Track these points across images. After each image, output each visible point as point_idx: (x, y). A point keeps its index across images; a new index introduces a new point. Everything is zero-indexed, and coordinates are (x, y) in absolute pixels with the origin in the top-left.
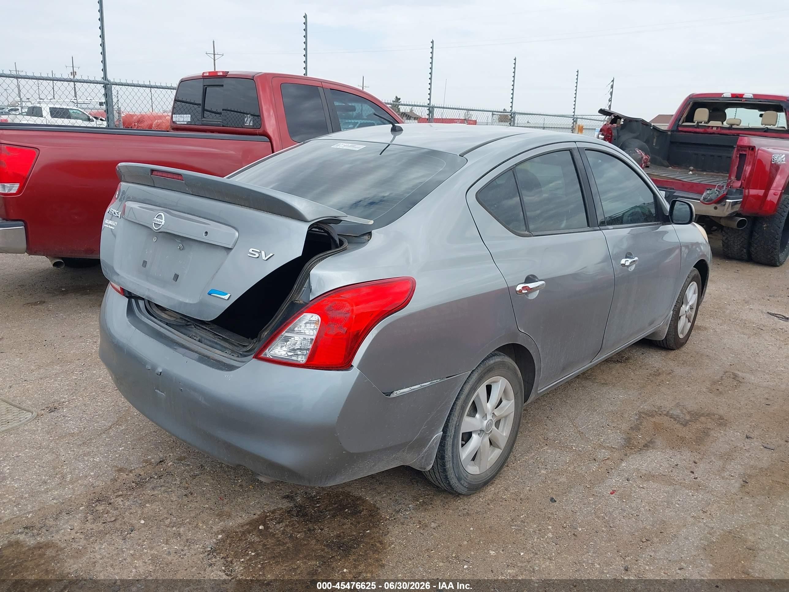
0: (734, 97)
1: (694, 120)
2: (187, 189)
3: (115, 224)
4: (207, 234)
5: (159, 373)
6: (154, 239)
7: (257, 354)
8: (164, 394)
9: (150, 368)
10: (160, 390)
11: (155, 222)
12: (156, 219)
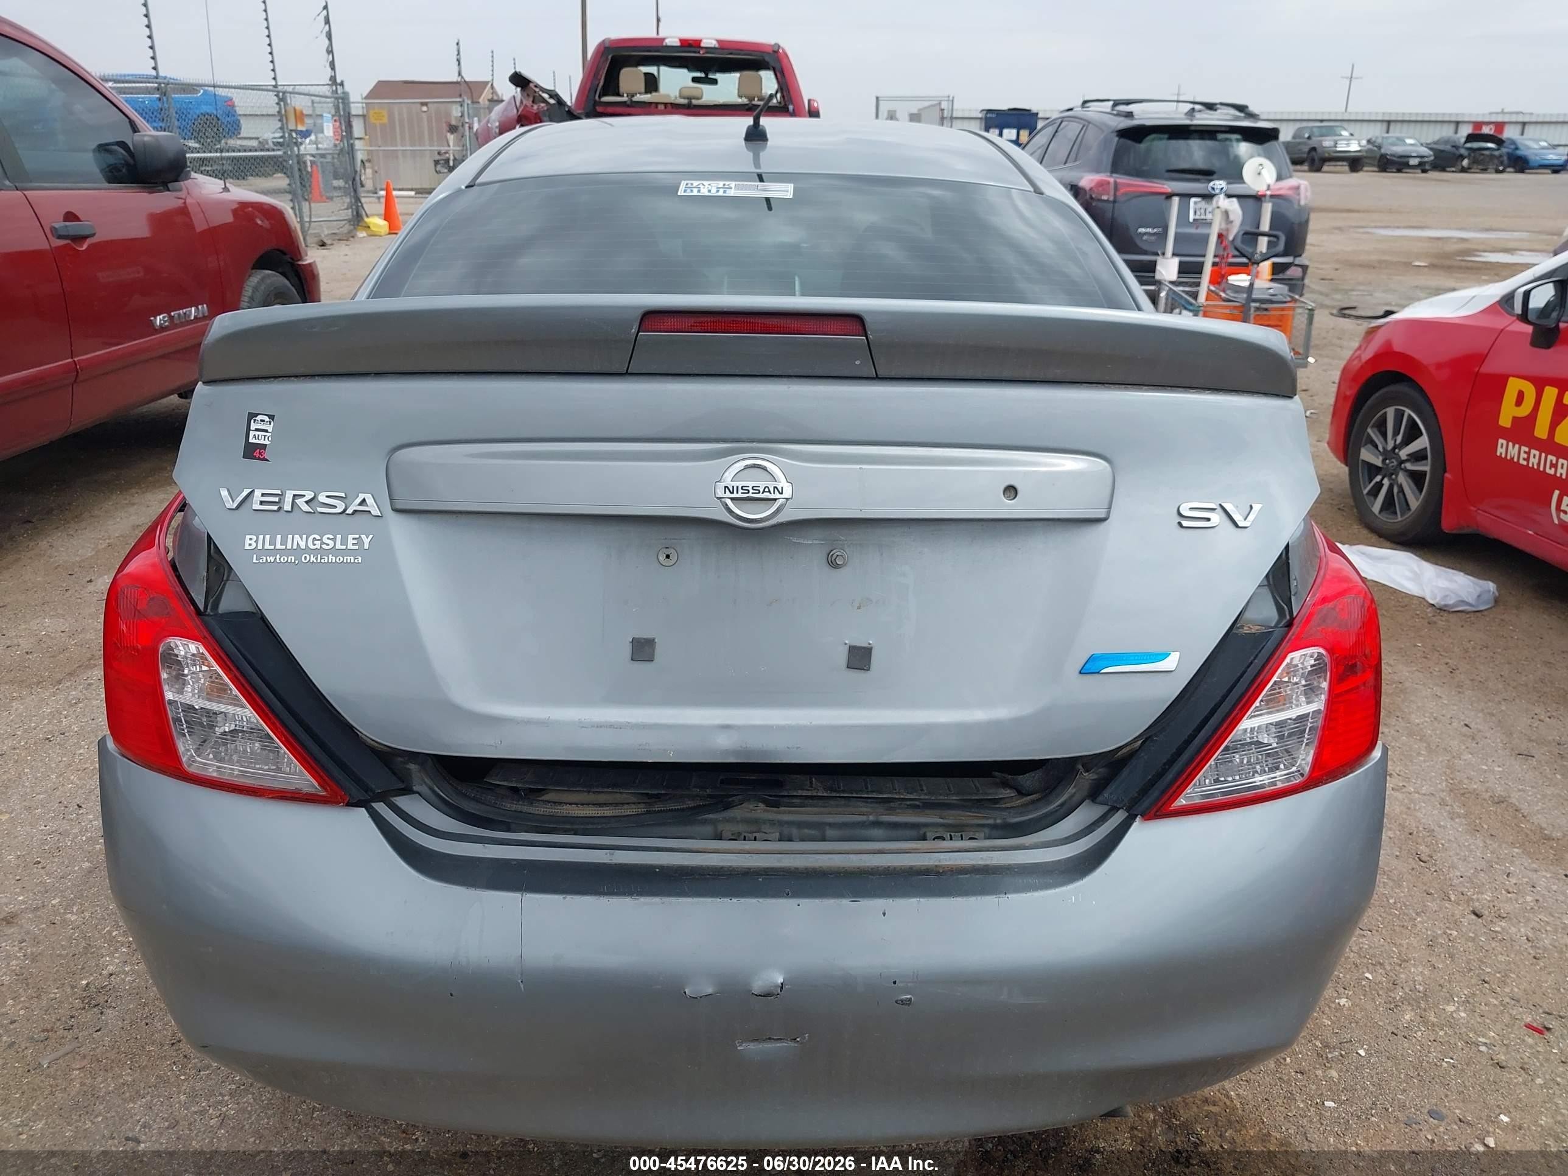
0: (687, 46)
1: (621, 91)
2: (858, 362)
3: (350, 541)
4: (1013, 493)
5: (777, 986)
6: (662, 558)
7: (1160, 804)
8: (792, 1044)
9: (710, 990)
10: (770, 1039)
11: (735, 495)
12: (735, 484)
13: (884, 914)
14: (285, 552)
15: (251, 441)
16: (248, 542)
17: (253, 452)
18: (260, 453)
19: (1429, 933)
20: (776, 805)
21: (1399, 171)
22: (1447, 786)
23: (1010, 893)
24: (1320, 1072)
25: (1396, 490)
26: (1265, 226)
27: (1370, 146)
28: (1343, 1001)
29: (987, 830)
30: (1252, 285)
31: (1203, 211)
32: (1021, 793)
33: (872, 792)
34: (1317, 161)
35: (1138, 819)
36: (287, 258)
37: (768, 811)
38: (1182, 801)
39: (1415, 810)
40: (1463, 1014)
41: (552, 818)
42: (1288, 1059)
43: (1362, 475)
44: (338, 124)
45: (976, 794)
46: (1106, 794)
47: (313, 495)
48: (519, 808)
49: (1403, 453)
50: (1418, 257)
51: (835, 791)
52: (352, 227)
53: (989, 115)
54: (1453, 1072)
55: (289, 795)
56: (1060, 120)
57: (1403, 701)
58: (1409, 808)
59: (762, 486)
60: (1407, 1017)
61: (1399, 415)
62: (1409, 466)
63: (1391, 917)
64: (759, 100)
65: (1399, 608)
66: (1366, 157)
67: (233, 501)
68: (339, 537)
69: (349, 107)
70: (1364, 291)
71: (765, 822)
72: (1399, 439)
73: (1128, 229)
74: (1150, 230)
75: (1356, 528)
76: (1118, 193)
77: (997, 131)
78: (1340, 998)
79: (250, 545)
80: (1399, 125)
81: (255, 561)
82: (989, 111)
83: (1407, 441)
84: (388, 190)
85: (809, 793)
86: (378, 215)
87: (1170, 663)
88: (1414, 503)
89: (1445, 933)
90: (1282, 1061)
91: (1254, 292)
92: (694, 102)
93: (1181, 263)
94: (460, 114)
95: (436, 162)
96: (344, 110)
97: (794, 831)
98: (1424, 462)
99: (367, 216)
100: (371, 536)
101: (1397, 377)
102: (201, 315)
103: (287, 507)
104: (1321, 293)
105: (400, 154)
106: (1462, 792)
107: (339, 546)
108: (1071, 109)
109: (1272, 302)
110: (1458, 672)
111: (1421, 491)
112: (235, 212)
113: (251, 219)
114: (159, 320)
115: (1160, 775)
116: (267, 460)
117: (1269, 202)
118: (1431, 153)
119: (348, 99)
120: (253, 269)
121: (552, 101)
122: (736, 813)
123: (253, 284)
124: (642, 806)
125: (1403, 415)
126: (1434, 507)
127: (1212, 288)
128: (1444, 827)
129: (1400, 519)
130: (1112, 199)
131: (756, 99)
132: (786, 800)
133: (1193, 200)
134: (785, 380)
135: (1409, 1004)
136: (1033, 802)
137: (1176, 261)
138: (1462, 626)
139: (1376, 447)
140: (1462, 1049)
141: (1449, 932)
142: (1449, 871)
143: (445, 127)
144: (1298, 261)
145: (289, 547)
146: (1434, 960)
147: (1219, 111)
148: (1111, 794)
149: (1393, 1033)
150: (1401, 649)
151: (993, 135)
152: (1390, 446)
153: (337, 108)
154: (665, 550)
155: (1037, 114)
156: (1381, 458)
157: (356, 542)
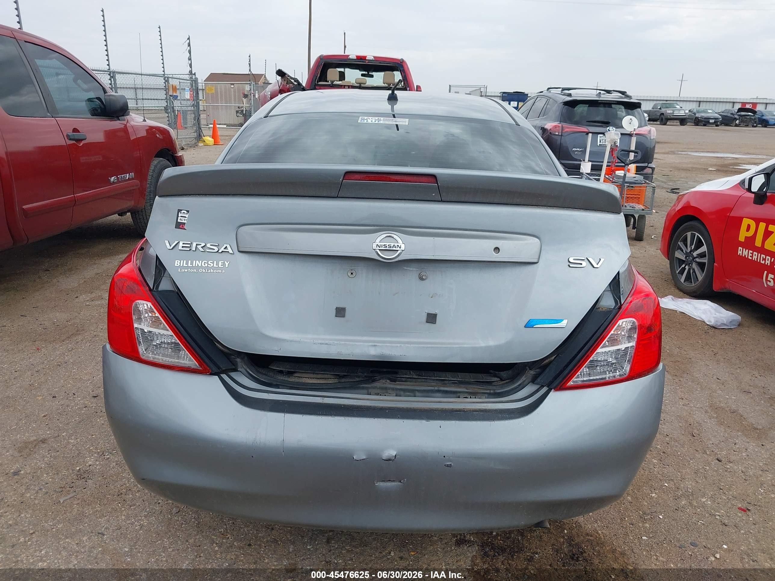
0: (359, 59)
1: (328, 79)
2: (434, 195)
3: (220, 264)
4: (498, 250)
5: (393, 456)
6: (349, 274)
7: (562, 384)
8: (400, 484)
9: (364, 457)
10: (389, 480)
11: (381, 248)
12: (381, 244)
13: (440, 427)
14: (192, 267)
15: (178, 221)
16: (176, 263)
17: (180, 226)
18: (182, 226)
19: (696, 467)
20: (395, 381)
21: (705, 125)
22: (709, 404)
23: (495, 420)
24: (641, 524)
25: (691, 271)
26: (633, 148)
27: (691, 113)
28: (653, 495)
29: (486, 395)
30: (625, 175)
31: (604, 141)
32: (502, 380)
33: (436, 377)
34: (664, 119)
35: (553, 390)
36: (170, 153)
37: (391, 384)
38: (571, 383)
39: (693, 414)
40: (709, 503)
41: (298, 383)
42: (626, 519)
43: (676, 264)
44: (192, 92)
45: (482, 379)
46: (539, 380)
47: (204, 244)
48: (284, 379)
49: (695, 254)
50: (711, 166)
51: (420, 376)
52: (196, 141)
53: (503, 95)
54: (703, 527)
55: (186, 369)
56: (537, 97)
57: (691, 367)
58: (690, 414)
59: (392, 244)
60: (683, 503)
61: (693, 236)
62: (698, 260)
63: (678, 460)
64: (393, 85)
65: (692, 326)
66: (688, 118)
67: (170, 246)
68: (215, 262)
69: (198, 85)
70: (684, 181)
71: (390, 389)
72: (693, 247)
73: (568, 149)
74: (578, 149)
75: (673, 289)
76: (563, 131)
77: (508, 102)
78: (652, 494)
79: (177, 264)
80: (705, 103)
81: (179, 271)
82: (504, 93)
83: (697, 248)
84: (214, 124)
85: (409, 377)
86: (209, 136)
87: (564, 323)
88: (700, 278)
89: (703, 468)
90: (623, 519)
91: (626, 179)
92: (362, 85)
93: (592, 165)
94: (249, 89)
95: (237, 112)
96: (195, 86)
97: (402, 393)
98: (705, 258)
99: (204, 136)
100: (229, 262)
101: (692, 218)
102: (131, 178)
103: (194, 249)
104: (662, 182)
105: (220, 107)
106: (716, 407)
107: (215, 266)
108: (542, 92)
109: (635, 183)
110: (718, 355)
111: (703, 271)
112: (147, 130)
113: (154, 134)
114: (112, 179)
115: (561, 372)
116: (185, 229)
117: (635, 137)
118: (721, 117)
119: (198, 81)
120: (155, 157)
121: (296, 83)
122: (377, 384)
123: (154, 164)
124: (337, 379)
125: (695, 236)
126: (709, 279)
127: (607, 177)
128: (706, 422)
129: (693, 285)
130: (560, 134)
131: (392, 84)
132: (399, 379)
133: (599, 135)
134: (403, 201)
135: (684, 497)
136: (507, 383)
137: (590, 164)
138: (721, 335)
139: (682, 251)
140: (708, 517)
141: (705, 467)
142: (707, 441)
143: (242, 95)
144: (650, 165)
145: (194, 265)
146: (697, 479)
147: (613, 94)
148: (541, 380)
149: (676, 509)
150: (692, 344)
151: (505, 104)
152: (688, 251)
153: (192, 86)
154: (351, 271)
155: (528, 94)
156: (684, 256)
157: (222, 264)
